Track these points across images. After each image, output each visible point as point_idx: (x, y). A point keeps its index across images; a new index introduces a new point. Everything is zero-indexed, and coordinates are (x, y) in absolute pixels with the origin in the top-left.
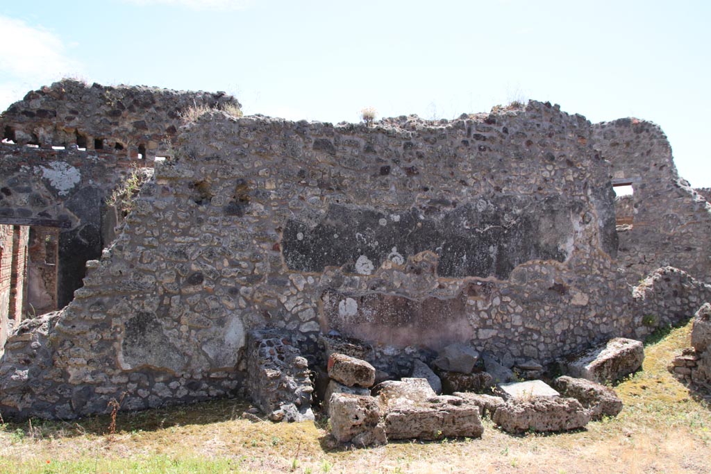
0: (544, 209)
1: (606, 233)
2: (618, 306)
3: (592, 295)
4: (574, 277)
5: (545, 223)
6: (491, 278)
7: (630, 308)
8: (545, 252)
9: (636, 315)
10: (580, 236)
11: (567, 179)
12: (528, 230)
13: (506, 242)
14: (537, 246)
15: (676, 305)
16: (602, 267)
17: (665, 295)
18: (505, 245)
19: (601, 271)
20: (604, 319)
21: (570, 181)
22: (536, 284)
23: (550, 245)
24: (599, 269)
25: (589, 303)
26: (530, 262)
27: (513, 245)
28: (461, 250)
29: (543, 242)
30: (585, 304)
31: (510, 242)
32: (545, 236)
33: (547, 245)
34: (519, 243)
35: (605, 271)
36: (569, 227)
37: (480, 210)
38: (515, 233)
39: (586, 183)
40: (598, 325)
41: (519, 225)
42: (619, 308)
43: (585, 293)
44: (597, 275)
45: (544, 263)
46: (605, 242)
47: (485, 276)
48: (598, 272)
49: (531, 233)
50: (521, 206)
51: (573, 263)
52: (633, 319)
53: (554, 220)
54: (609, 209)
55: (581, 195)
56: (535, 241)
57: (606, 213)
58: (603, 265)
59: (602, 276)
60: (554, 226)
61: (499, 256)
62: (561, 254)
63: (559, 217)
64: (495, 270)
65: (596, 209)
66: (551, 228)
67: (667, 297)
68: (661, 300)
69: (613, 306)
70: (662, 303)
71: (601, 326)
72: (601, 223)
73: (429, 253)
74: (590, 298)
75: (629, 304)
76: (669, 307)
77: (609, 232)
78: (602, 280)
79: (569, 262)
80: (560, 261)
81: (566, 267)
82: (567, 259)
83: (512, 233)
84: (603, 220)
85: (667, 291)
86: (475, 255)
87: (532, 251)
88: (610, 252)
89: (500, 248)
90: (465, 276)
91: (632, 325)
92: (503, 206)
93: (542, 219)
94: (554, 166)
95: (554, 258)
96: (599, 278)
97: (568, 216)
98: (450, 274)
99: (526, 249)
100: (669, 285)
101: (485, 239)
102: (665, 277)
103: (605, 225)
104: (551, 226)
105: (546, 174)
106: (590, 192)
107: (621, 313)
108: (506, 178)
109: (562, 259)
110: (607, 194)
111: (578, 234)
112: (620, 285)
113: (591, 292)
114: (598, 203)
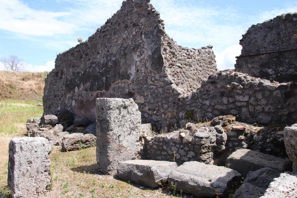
0: (122, 54)
1: (153, 58)
2: (165, 104)
3: (146, 97)
4: (136, 87)
5: (122, 61)
6: (104, 91)
7: (174, 106)
8: (122, 76)
9: (181, 111)
10: (138, 63)
11: (133, 34)
12: (116, 67)
13: (108, 74)
14: (119, 74)
15: (222, 104)
16: (153, 79)
17: (211, 95)
18: (108, 76)
19: (153, 82)
20: (155, 112)
21: (134, 35)
22: (120, 92)
23: (124, 72)
24: (152, 81)
25: (145, 102)
26: (117, 82)
27: (111, 75)
28: (96, 81)
29: (121, 71)
30: (143, 102)
31: (110, 74)
32: (122, 68)
33: (123, 72)
34: (113, 74)
35: (156, 82)
36: (132, 60)
37: (102, 63)
38: (111, 69)
39: (142, 32)
40: (152, 115)
41: (113, 65)
42: (166, 105)
43: (142, 96)
44: (151, 85)
45: (123, 81)
46: (153, 64)
47: (102, 90)
48: (151, 83)
49: (117, 68)
50: (115, 56)
51: (135, 79)
52: (177, 113)
53: (126, 59)
54: (156, 42)
55: (139, 40)
56: (118, 71)
57: (154, 45)
58: (154, 78)
59: (155, 85)
60: (126, 62)
61: (106, 81)
62: (129, 76)
63: (128, 56)
64: (105, 87)
65: (147, 45)
66: (124, 63)
67: (214, 97)
68: (207, 99)
69: (162, 104)
70: (207, 102)
71: (153, 116)
72: (150, 53)
73: (89, 83)
74: (145, 99)
75: (174, 103)
76: (214, 106)
77: (156, 56)
78: (154, 87)
79: (133, 79)
80: (128, 80)
81: (131, 82)
82: (132, 78)
83: (110, 70)
84: (151, 50)
85: (213, 92)
86: (99, 82)
87: (117, 76)
88: (157, 69)
89: (107, 77)
90: (96, 91)
91: (177, 117)
92: (109, 58)
93: (121, 60)
94: (128, 30)
95: (126, 78)
96: (152, 86)
97: (132, 54)
98: (92, 91)
99: (115, 76)
100: (216, 87)
101: (102, 74)
102: (210, 80)
103: (153, 53)
104: (125, 62)
105: (125, 36)
106: (143, 36)
107: (167, 109)
108: (110, 45)
109: (128, 78)
110: (155, 33)
111: (137, 63)
112: (167, 90)
113: (145, 95)
114: (148, 41)
